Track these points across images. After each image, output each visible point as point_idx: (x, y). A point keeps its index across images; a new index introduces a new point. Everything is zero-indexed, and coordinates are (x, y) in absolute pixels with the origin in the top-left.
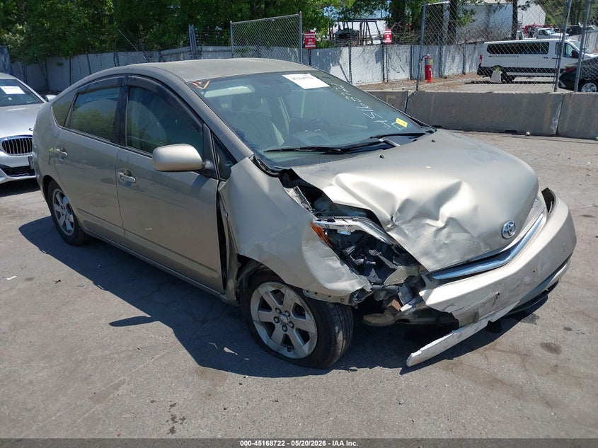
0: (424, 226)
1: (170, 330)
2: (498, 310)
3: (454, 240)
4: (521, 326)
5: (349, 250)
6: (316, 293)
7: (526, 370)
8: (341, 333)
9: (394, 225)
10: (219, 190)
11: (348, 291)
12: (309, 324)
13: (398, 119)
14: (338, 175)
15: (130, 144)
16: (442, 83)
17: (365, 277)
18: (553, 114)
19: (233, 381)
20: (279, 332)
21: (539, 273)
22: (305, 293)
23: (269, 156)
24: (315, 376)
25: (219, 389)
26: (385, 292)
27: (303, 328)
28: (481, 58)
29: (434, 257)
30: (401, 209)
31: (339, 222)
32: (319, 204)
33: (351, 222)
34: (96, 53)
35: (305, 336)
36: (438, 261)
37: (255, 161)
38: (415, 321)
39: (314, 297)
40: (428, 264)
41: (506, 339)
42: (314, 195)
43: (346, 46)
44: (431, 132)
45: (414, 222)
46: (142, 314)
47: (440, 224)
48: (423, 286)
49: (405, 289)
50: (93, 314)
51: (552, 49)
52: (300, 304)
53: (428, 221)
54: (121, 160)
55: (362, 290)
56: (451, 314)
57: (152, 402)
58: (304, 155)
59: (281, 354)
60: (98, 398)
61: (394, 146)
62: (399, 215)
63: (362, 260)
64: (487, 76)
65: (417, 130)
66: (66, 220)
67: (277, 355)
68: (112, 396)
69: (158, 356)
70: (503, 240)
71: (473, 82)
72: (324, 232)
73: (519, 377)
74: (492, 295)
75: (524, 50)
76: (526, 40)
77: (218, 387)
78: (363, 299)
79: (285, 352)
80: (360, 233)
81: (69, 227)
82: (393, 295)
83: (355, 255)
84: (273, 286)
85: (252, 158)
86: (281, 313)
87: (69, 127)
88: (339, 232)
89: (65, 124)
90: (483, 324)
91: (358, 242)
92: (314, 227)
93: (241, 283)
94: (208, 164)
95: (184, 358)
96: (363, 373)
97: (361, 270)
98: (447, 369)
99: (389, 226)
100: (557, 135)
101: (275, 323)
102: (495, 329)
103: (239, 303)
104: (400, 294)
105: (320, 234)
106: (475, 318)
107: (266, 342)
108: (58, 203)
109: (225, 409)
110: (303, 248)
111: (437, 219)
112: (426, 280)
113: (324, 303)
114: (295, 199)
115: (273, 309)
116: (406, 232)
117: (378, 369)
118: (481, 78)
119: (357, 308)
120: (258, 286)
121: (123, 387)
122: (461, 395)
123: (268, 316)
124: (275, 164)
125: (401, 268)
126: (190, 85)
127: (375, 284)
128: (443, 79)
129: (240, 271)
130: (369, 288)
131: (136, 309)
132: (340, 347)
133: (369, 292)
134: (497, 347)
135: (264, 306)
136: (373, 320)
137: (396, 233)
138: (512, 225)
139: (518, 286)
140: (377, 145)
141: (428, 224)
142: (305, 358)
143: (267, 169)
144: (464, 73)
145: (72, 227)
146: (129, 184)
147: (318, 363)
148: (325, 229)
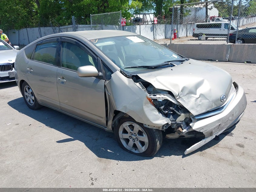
0: (191, 97)
1: (83, 144)
2: (220, 131)
3: (203, 103)
4: (227, 137)
5: (162, 107)
6: (149, 125)
7: (232, 154)
8: (158, 142)
9: (180, 97)
10: (105, 84)
11: (162, 124)
12: (145, 138)
13: (173, 55)
14: (157, 77)
15: (63, 66)
16: (178, 40)
17: (168, 119)
18: (227, 53)
19: (113, 163)
20: (131, 143)
21: (235, 115)
22: (144, 125)
23: (126, 70)
24: (147, 160)
25: (109, 167)
26: (176, 124)
27: (142, 140)
28: (194, 30)
29: (196, 110)
30: (182, 91)
31: (158, 96)
32: (149, 89)
33: (162, 96)
34: (31, 28)
35: (143, 143)
36: (197, 111)
37: (121, 72)
38: (187, 136)
39: (148, 127)
40: (194, 112)
41: (222, 143)
42: (147, 85)
43: (138, 25)
44: (187, 60)
45: (187, 96)
46: (69, 137)
47: (197, 96)
48: (191, 121)
49: (184, 123)
50: (48, 138)
51: (223, 26)
52: (141, 130)
53: (193, 95)
54: (59, 73)
55: (167, 124)
56: (202, 132)
57: (81, 173)
58: (140, 69)
59: (132, 152)
60: (58, 172)
61: (174, 66)
62: (181, 93)
63: (167, 111)
64: (196, 37)
65: (181, 59)
66: (30, 99)
67: (130, 152)
68: (63, 171)
69: (80, 154)
70: (221, 102)
71: (191, 40)
72: (152, 100)
73: (230, 157)
74: (218, 124)
75: (210, 27)
76: (211, 22)
77: (108, 166)
78: (167, 127)
79: (134, 151)
80: (166, 100)
81: (32, 102)
82: (179, 126)
83: (165, 109)
84: (129, 123)
85: (120, 71)
86: (132, 134)
87: (33, 59)
88: (158, 100)
89: (31, 57)
90: (214, 137)
91: (165, 104)
92: (148, 98)
93: (115, 122)
94: (100, 74)
95: (91, 155)
96: (167, 158)
97: (166, 116)
98: (200, 155)
99: (178, 97)
100: (229, 61)
101: (129, 139)
102: (218, 139)
103: (113, 131)
104: (182, 125)
105: (150, 101)
106: (211, 134)
107: (125, 147)
108: (27, 92)
109: (113, 174)
110: (144, 107)
111: (196, 94)
112: (192, 119)
113: (152, 129)
114: (139, 87)
115: (129, 133)
116: (184, 100)
117: (173, 156)
118: (194, 38)
119: (165, 131)
120: (122, 123)
121: (68, 167)
122: (208, 165)
123: (126, 136)
124: (129, 73)
125: (183, 114)
126: (90, 41)
127: (172, 121)
128: (178, 39)
129: (114, 117)
130: (170, 123)
131: (67, 135)
132: (158, 147)
133: (170, 125)
134: (219, 146)
135: (125, 132)
136: (170, 136)
137: (181, 100)
138: (224, 96)
139: (227, 121)
140: (168, 65)
141: (193, 96)
142: (143, 153)
143: (126, 75)
144: (187, 36)
145: (33, 102)
146: (63, 83)
147: (148, 155)
148: (152, 99)
